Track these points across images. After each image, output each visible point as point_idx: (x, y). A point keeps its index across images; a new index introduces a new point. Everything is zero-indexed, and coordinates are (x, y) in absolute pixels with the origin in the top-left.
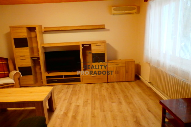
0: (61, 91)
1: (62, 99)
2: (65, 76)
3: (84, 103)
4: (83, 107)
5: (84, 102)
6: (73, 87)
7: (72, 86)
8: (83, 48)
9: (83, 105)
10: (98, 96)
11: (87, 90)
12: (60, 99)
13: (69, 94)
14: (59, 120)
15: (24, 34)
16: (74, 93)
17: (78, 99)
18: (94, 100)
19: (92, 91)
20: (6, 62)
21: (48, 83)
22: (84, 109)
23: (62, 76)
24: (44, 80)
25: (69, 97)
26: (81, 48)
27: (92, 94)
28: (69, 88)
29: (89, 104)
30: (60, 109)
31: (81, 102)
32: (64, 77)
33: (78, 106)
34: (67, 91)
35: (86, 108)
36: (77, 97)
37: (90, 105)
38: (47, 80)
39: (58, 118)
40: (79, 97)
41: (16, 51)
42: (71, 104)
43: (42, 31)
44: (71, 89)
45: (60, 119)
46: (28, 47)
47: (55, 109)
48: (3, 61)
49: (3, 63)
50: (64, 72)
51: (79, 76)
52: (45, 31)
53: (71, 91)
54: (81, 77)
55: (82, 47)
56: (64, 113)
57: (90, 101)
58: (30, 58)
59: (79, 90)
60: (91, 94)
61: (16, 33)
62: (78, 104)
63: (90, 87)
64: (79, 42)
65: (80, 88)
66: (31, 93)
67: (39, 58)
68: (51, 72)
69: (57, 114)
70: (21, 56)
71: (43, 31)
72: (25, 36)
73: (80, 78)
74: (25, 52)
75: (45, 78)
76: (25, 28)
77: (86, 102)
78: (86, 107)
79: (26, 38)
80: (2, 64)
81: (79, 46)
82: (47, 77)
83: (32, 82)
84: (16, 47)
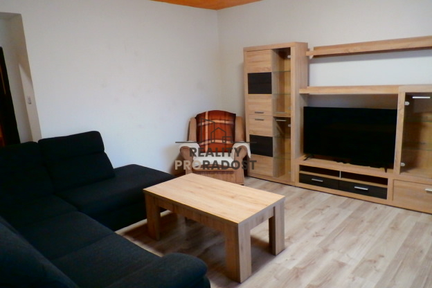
0: (323, 210)
1: (312, 232)
2: (345, 175)
3: (362, 263)
4: (353, 272)
5: (363, 261)
6: (359, 209)
7: (357, 204)
8: (407, 103)
9: (357, 268)
10: (422, 258)
11: (395, 227)
12: (308, 229)
13: (337, 223)
14: (274, 280)
15: (266, 64)
16: (352, 225)
17: (350, 246)
18: (400, 267)
19: (411, 235)
20: (231, 122)
21: (301, 181)
22: (354, 279)
23: (336, 173)
24: (295, 172)
25: (333, 231)
26: (402, 104)
27: (405, 246)
28: (345, 208)
29: (378, 271)
30: (292, 256)
31: (355, 257)
32: (342, 177)
33: (341, 265)
34: (337, 215)
35: (359, 280)
36: (354, 238)
37: (378, 277)
38: (301, 175)
39: (275, 277)
40: (357, 240)
41: (250, 101)
42: (326, 251)
43: (308, 57)
44: (350, 213)
45: (278, 279)
46: (270, 92)
47: (283, 250)
48: (227, 119)
49: (227, 122)
50: (345, 162)
51: (385, 181)
52: (315, 57)
53: (346, 217)
54: (389, 186)
55: (407, 100)
56: (295, 268)
57: (382, 265)
58: (272, 118)
59: (371, 222)
60: (400, 244)
61: (253, 62)
62: (344, 259)
63: (411, 220)
64: (397, 86)
65: (378, 216)
66: (233, 197)
67: (289, 120)
68: (313, 157)
69: (279, 264)
70: (256, 113)
71: (311, 57)
72: (267, 68)
73: (386, 189)
74: (264, 103)
75: (298, 168)
76: (270, 52)
77: (370, 261)
78: (362, 277)
79: (269, 74)
80: (225, 124)
81: (395, 97)
82: (303, 168)
83: (270, 172)
84: (250, 93)
